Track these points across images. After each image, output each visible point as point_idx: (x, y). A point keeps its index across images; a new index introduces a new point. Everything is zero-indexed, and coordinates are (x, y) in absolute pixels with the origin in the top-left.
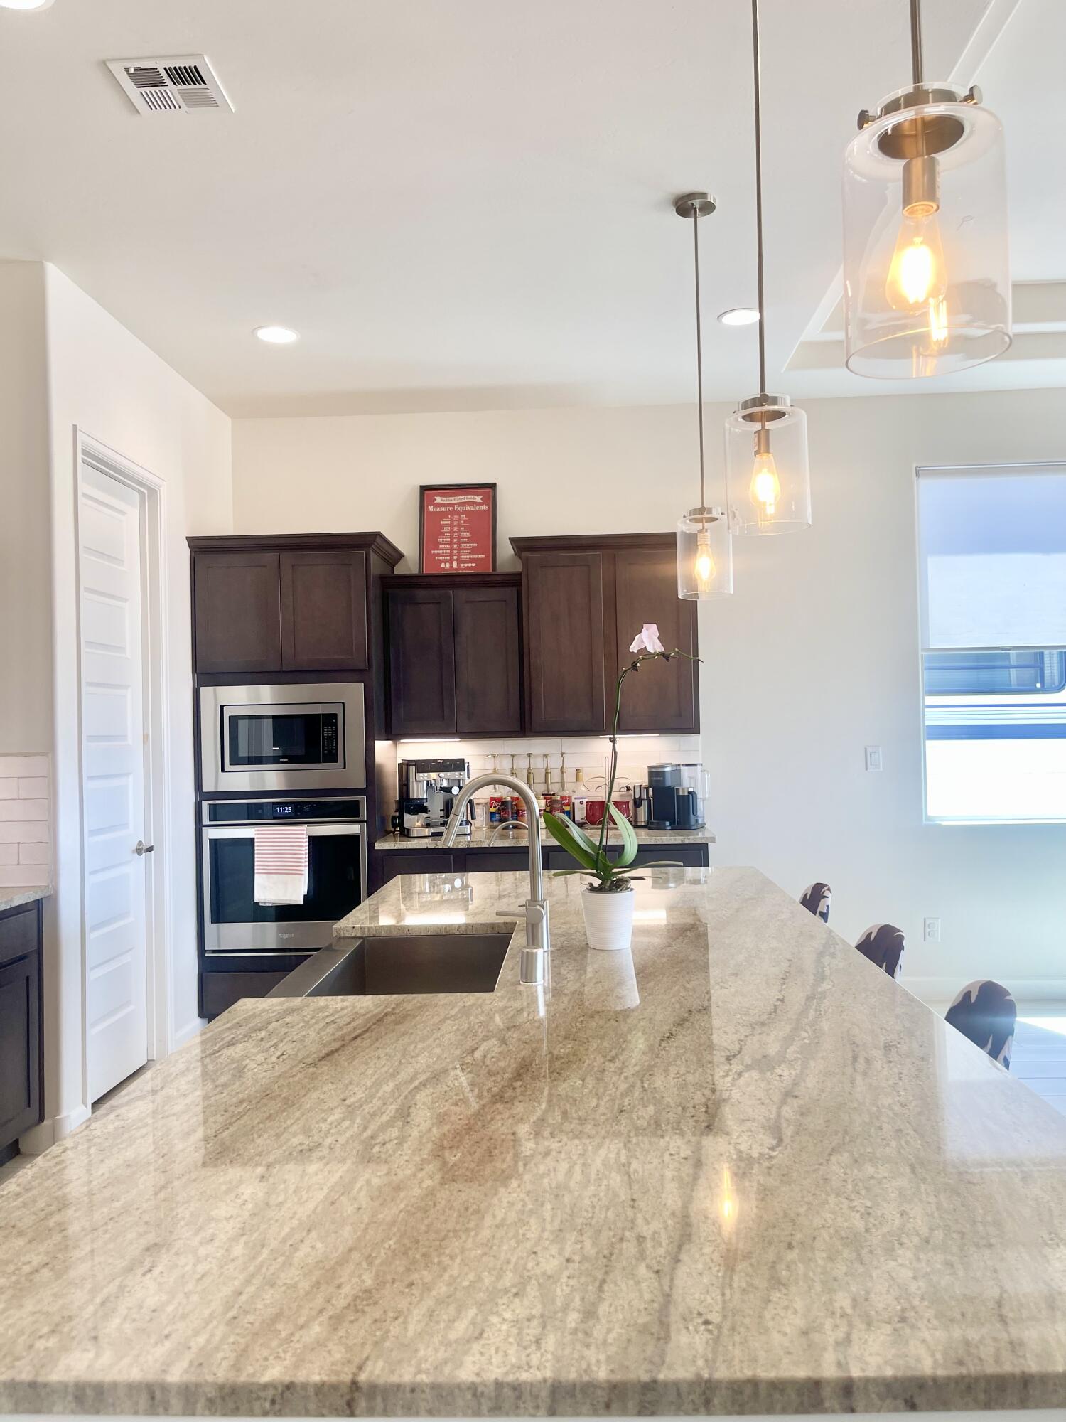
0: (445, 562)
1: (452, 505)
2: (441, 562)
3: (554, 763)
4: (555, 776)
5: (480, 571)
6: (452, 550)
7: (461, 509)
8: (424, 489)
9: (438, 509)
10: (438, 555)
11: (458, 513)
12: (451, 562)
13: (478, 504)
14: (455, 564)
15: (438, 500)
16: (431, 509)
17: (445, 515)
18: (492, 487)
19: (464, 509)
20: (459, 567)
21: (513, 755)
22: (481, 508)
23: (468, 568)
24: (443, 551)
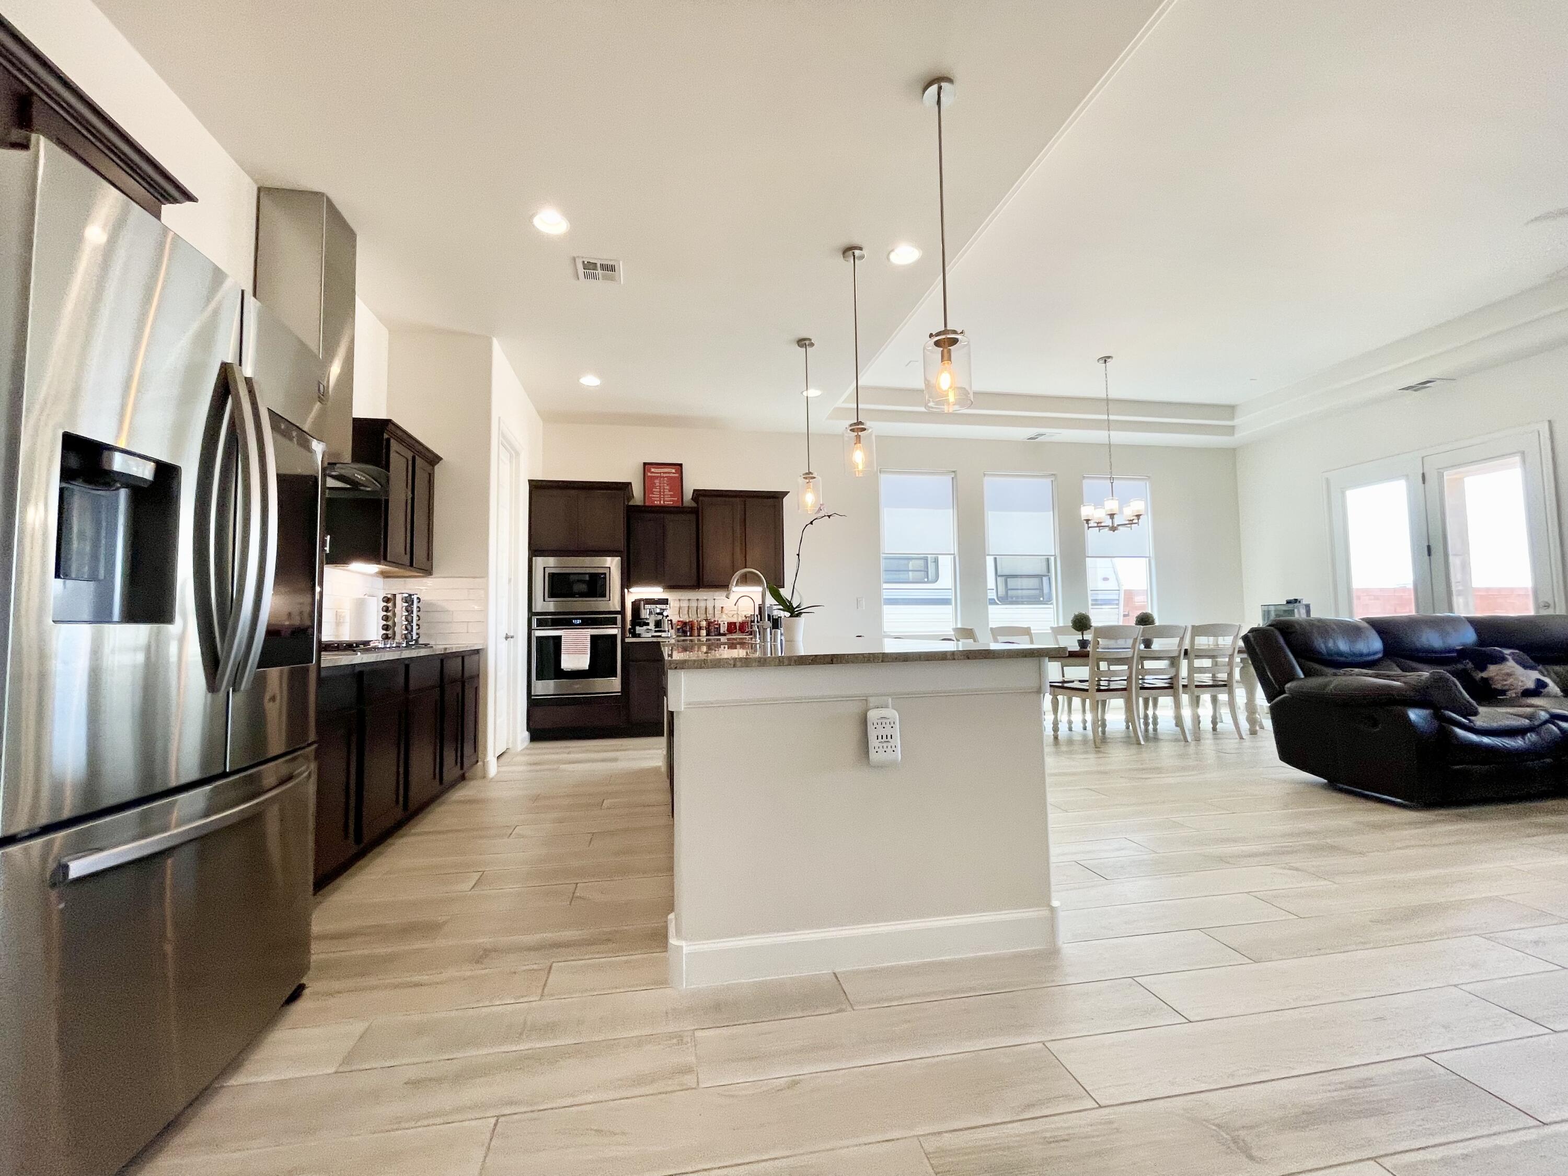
0: (657, 501)
1: (660, 473)
2: (655, 500)
3: (710, 605)
4: (710, 610)
5: (676, 505)
6: (660, 494)
7: (665, 475)
8: (645, 464)
9: (653, 475)
10: (654, 497)
11: (664, 477)
12: (660, 501)
13: (674, 473)
14: (662, 502)
15: (653, 470)
16: (649, 474)
17: (657, 477)
18: (681, 465)
20: (666, 503)
21: (689, 600)
22: (675, 475)
24: (655, 495)
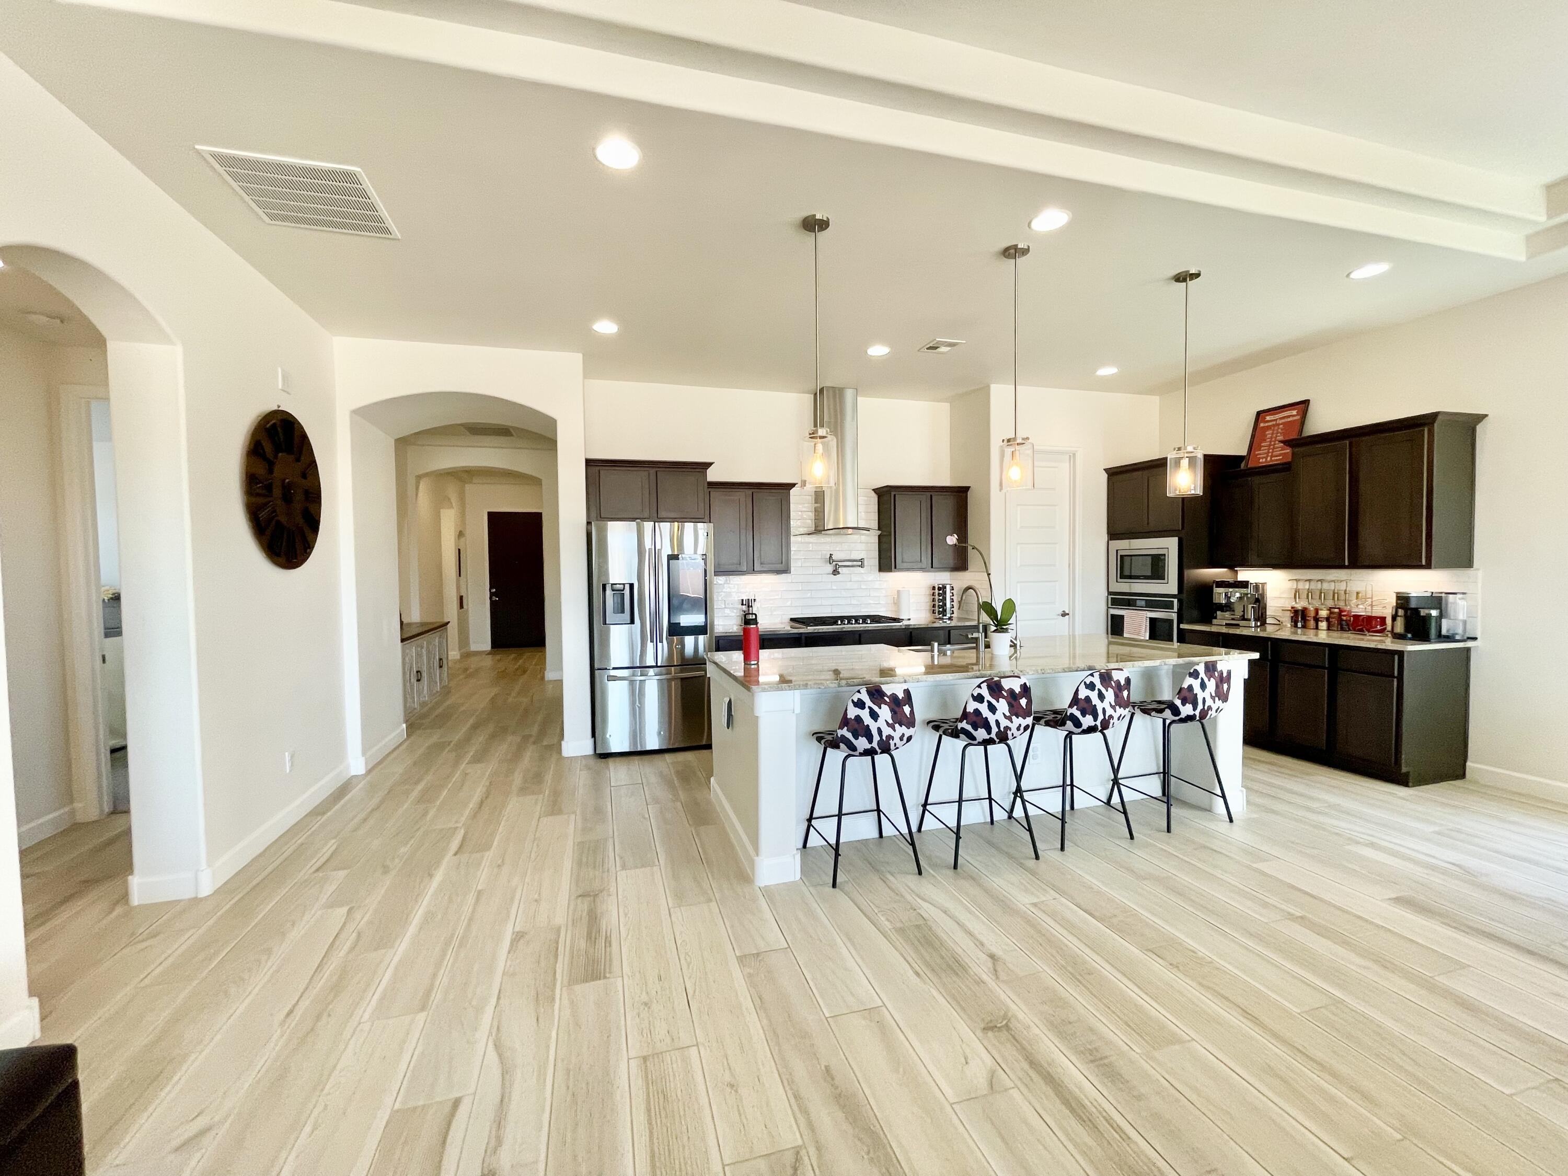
0: (1263, 458)
1: (1277, 419)
2: (1259, 459)
4: (1339, 596)
5: (1285, 461)
6: (1269, 449)
7: (1281, 422)
8: (1260, 413)
9: (1267, 424)
10: (1260, 454)
11: (1279, 425)
12: (1266, 458)
13: (1296, 415)
14: (1269, 459)
15: (1268, 418)
16: (1262, 425)
17: (1271, 427)
18: (1306, 402)
19: (1283, 421)
20: (1271, 460)
22: (1295, 418)
23: (1277, 460)
24: (1264, 450)
